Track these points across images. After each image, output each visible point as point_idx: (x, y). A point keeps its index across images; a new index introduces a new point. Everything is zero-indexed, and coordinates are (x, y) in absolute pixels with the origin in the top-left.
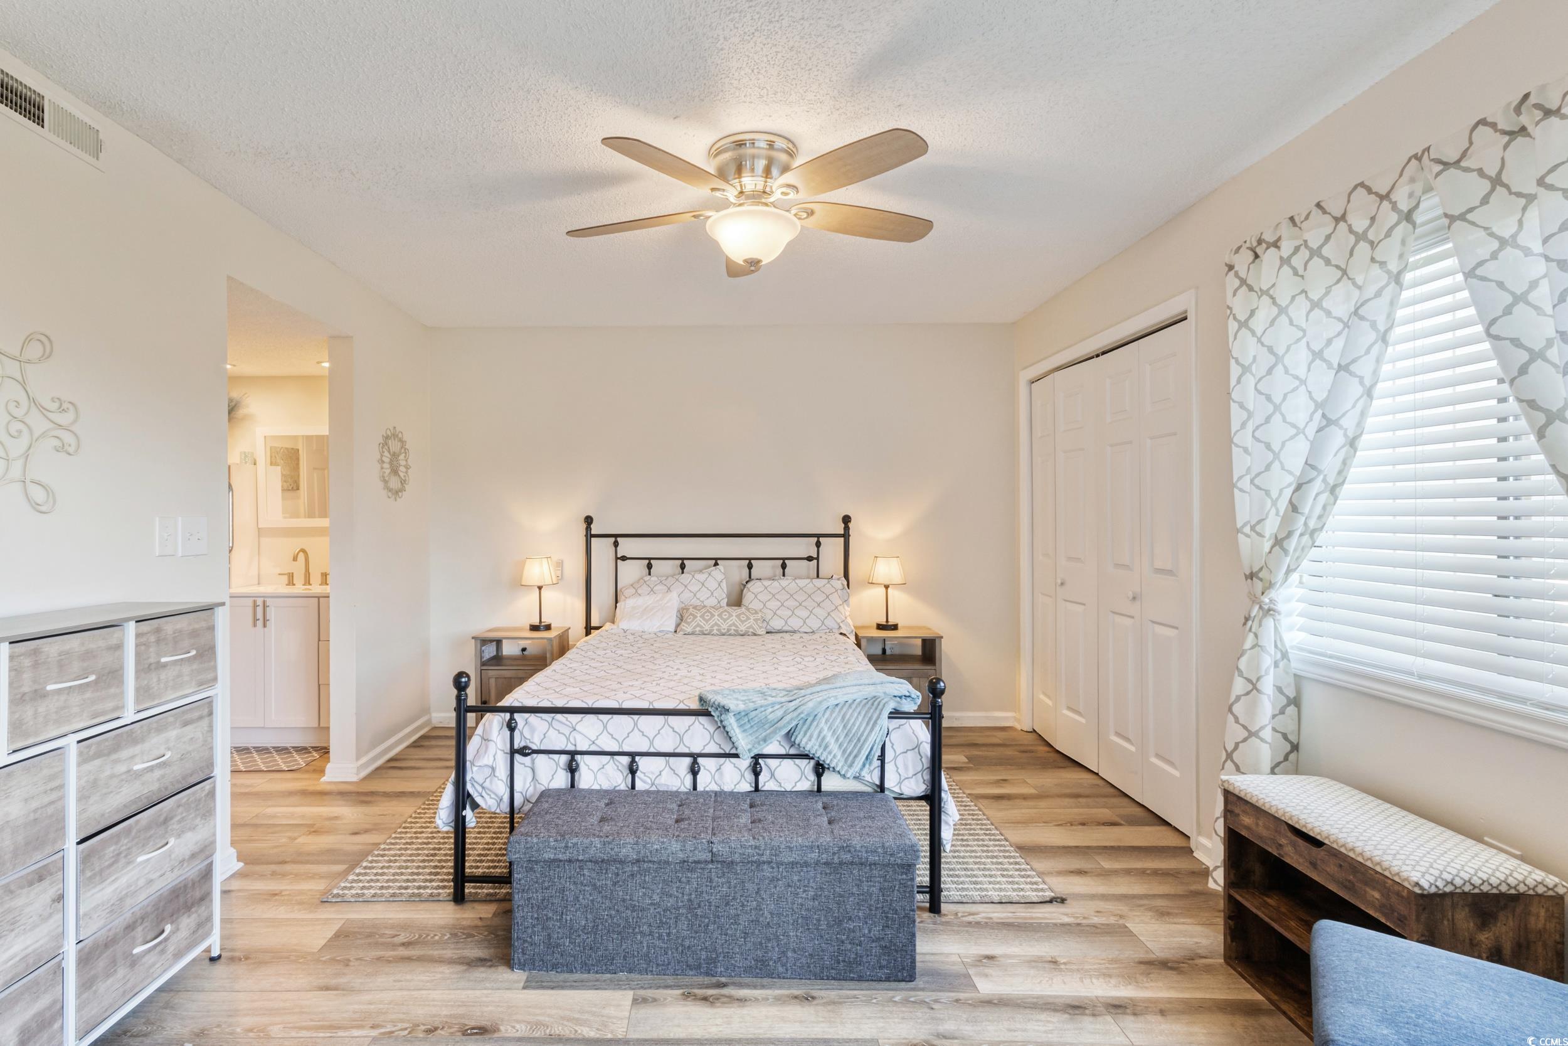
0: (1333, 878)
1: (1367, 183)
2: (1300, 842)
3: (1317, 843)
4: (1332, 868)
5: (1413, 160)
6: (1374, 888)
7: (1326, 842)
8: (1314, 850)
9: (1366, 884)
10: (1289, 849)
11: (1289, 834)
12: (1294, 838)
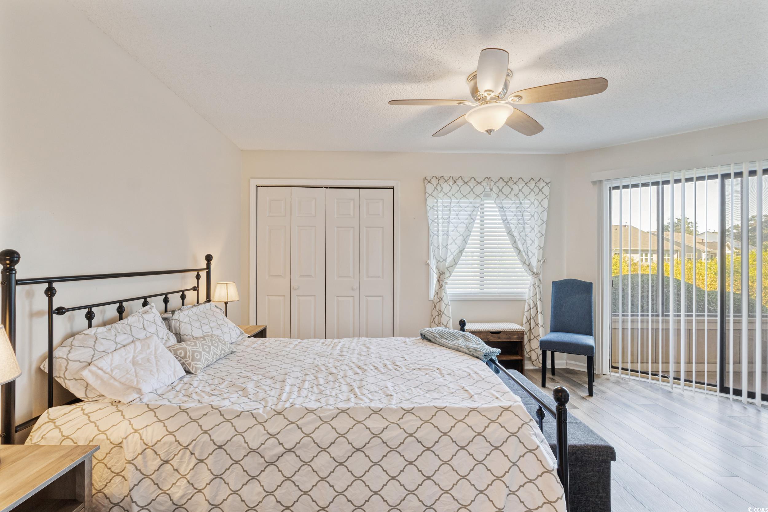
0: (504, 338)
1: (475, 178)
2: (495, 335)
3: (499, 333)
4: (504, 336)
5: (487, 178)
6: (515, 335)
7: (501, 331)
8: (499, 335)
9: (513, 335)
10: (491, 338)
11: (491, 334)
12: (492, 334)
